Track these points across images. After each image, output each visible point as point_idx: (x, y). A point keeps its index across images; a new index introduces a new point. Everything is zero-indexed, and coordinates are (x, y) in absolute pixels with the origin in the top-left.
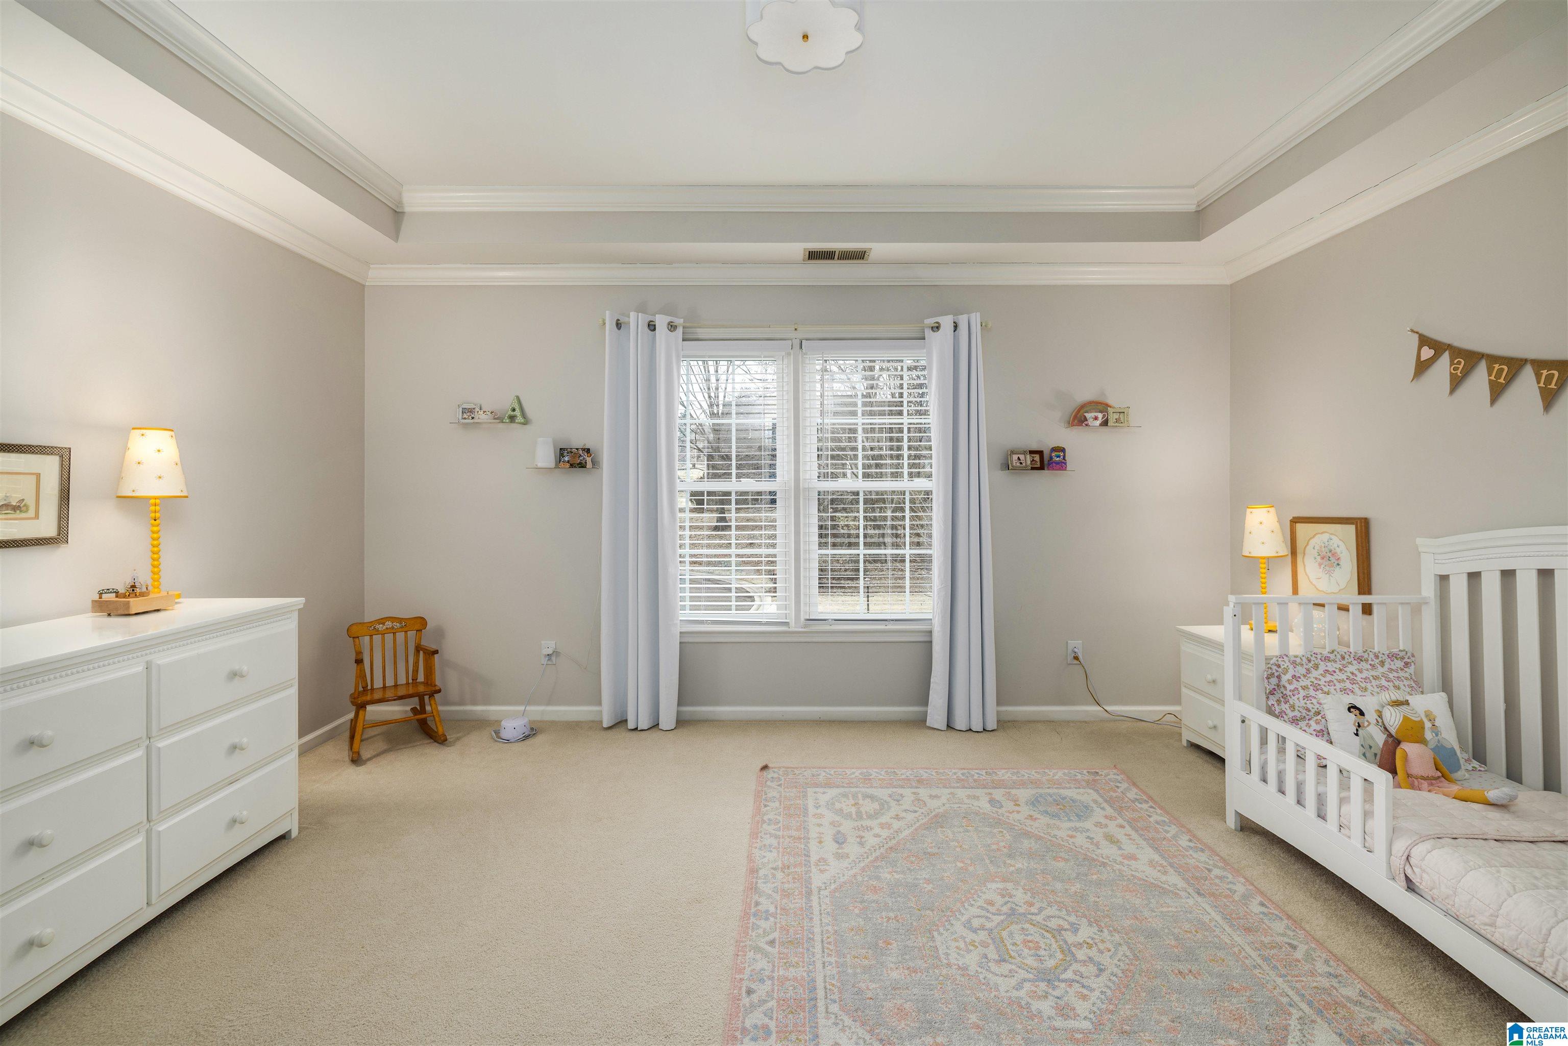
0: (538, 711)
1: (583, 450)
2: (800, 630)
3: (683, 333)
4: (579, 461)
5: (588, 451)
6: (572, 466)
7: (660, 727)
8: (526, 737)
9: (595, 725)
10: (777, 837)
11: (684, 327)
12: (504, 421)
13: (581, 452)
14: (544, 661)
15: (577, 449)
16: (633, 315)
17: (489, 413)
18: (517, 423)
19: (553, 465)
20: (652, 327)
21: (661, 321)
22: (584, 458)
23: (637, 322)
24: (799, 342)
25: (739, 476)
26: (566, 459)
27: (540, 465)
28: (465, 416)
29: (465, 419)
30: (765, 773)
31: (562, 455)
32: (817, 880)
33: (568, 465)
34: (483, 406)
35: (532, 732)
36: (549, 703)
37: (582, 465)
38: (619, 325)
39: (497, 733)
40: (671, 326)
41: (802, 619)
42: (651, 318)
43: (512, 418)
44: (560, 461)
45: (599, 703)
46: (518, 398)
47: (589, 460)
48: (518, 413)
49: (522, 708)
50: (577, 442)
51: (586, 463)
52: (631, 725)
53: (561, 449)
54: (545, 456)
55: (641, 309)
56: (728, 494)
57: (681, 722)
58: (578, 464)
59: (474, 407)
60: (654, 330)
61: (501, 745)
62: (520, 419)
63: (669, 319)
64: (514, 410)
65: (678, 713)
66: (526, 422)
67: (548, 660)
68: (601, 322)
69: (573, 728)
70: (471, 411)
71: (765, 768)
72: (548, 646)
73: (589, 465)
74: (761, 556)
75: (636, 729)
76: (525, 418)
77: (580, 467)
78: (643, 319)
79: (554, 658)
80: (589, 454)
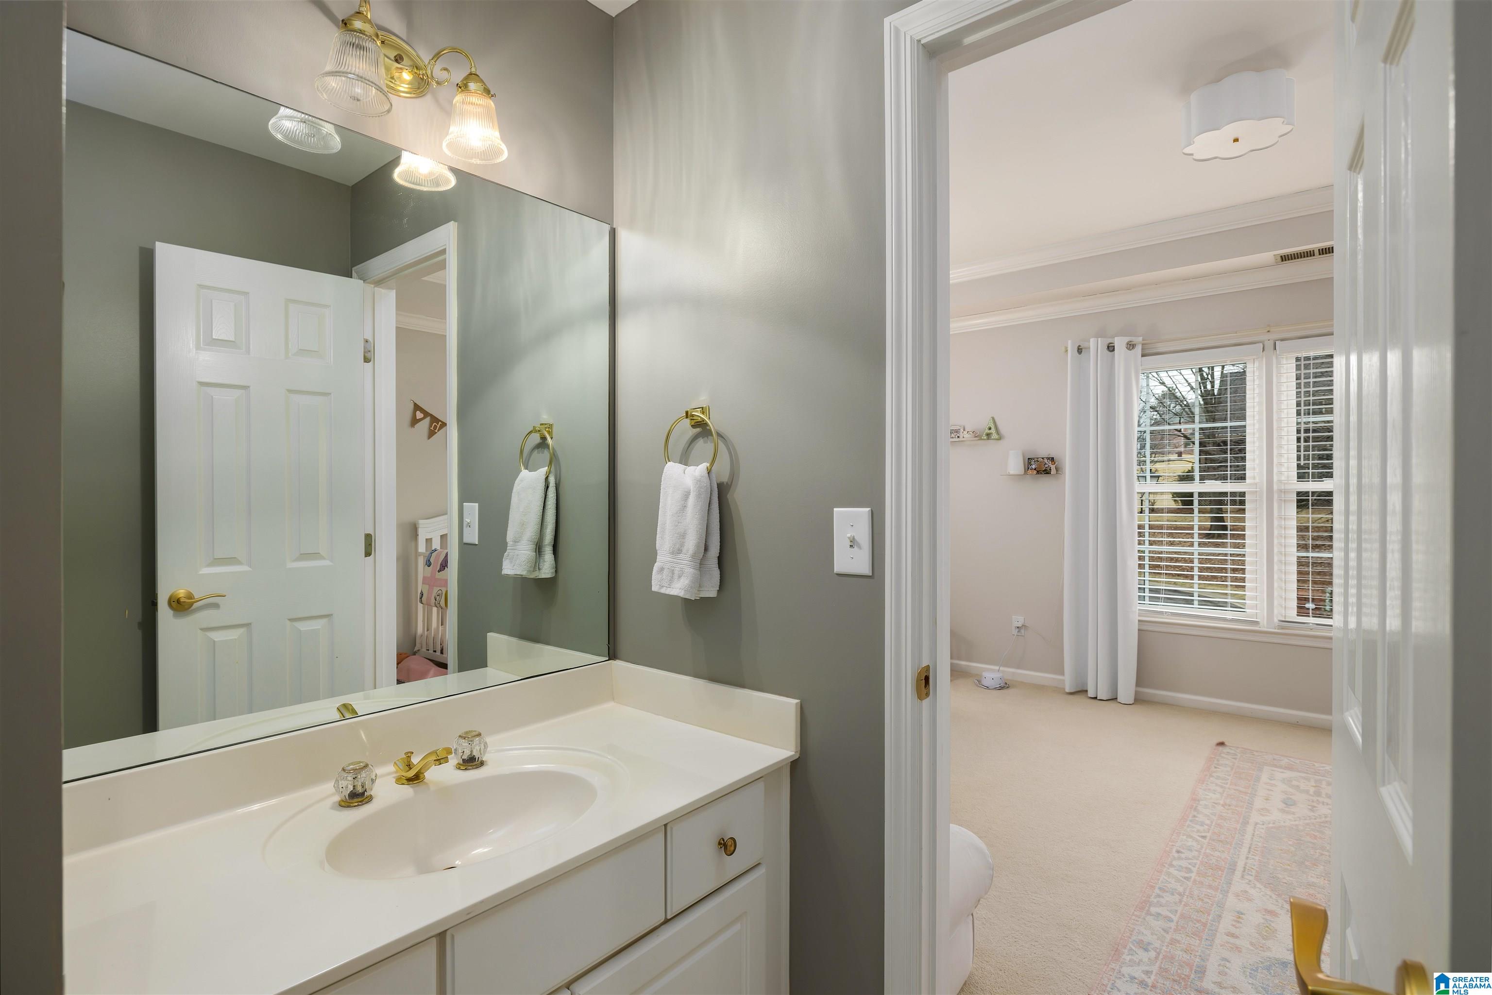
0: (1010, 672)
1: (1048, 458)
2: (1276, 631)
3: (1142, 349)
4: (1044, 468)
5: (1052, 459)
6: (1038, 472)
7: (1119, 700)
8: (1001, 688)
9: (1058, 690)
10: (1222, 787)
11: (1143, 344)
12: (983, 438)
13: (1046, 461)
14: (1015, 632)
15: (1043, 458)
16: (1092, 340)
17: (971, 433)
18: (993, 439)
19: (1022, 472)
20: (1111, 348)
21: (1120, 343)
22: (1049, 466)
23: (1095, 345)
24: (1272, 343)
25: (1202, 478)
26: (1034, 467)
27: (1012, 472)
28: (953, 435)
29: (953, 438)
30: (1221, 748)
31: (1030, 464)
32: (1255, 817)
33: (1035, 472)
34: (966, 427)
35: (1004, 686)
36: (1018, 667)
37: (1047, 472)
38: (1080, 350)
39: (979, 681)
40: (1130, 345)
41: (1276, 620)
42: (1110, 340)
43: (988, 435)
44: (1028, 469)
45: (1063, 674)
46: (993, 418)
47: (1053, 467)
48: (993, 431)
49: (997, 668)
50: (1043, 451)
51: (1050, 469)
52: (1091, 694)
53: (1029, 459)
54: (1015, 465)
55: (1099, 335)
56: (1191, 495)
57: (1139, 700)
58: (1044, 471)
59: (959, 428)
60: (1113, 350)
61: (983, 689)
62: (995, 436)
63: (1126, 339)
64: (990, 429)
65: (1136, 693)
66: (1000, 437)
67: (1018, 632)
68: (1063, 349)
69: (1040, 689)
70: (957, 431)
71: (1222, 744)
72: (1018, 620)
73: (1053, 471)
74: (1226, 555)
75: (1096, 698)
76: (998, 434)
77: (1045, 474)
78: (1102, 343)
79: (1023, 631)
80: (1053, 463)
